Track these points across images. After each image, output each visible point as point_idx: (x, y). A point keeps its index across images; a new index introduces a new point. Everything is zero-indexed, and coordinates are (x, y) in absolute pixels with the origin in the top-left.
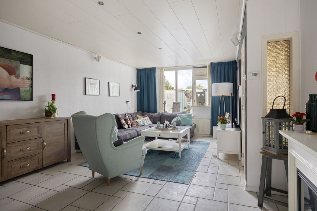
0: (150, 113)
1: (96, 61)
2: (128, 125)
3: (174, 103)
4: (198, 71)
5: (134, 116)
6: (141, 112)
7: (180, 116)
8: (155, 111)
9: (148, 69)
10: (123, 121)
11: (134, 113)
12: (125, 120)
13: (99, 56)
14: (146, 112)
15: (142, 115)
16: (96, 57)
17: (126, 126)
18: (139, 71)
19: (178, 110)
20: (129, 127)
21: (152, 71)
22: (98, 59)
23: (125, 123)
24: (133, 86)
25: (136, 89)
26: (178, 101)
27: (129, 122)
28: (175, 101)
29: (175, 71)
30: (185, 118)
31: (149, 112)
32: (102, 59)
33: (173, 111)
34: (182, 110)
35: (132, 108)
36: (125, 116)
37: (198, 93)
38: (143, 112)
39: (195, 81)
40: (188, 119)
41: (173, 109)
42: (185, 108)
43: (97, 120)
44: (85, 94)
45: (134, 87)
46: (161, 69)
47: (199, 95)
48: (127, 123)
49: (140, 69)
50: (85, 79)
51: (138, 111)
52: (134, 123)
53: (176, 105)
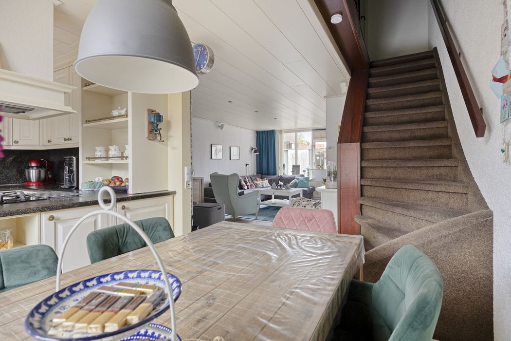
0: (269, 176)
1: (219, 129)
2: (248, 186)
3: (293, 166)
4: (318, 133)
5: (253, 178)
6: (260, 175)
7: (297, 179)
8: (275, 174)
9: (267, 131)
10: (243, 183)
11: (254, 176)
12: (245, 182)
13: (222, 125)
14: (266, 175)
15: (262, 178)
16: (220, 125)
17: (246, 187)
18: (258, 133)
19: (298, 172)
20: (248, 188)
21: (272, 133)
22: (222, 127)
23: (245, 185)
24: (252, 149)
25: (255, 152)
26: (298, 164)
27: (248, 184)
28: (294, 164)
29: (294, 133)
30: (302, 181)
31: (268, 174)
32: (226, 127)
33: (293, 174)
34: (301, 173)
35: (251, 170)
36: (245, 178)
37: (316, 156)
38: (262, 175)
39: (315, 144)
40: (305, 181)
41: (293, 171)
42: (304, 171)
43: (229, 178)
44: (212, 158)
45: (254, 150)
46: (281, 131)
47: (318, 158)
48: (246, 184)
49: (260, 132)
50: (211, 145)
51: (257, 173)
52: (253, 185)
53: (296, 168)
